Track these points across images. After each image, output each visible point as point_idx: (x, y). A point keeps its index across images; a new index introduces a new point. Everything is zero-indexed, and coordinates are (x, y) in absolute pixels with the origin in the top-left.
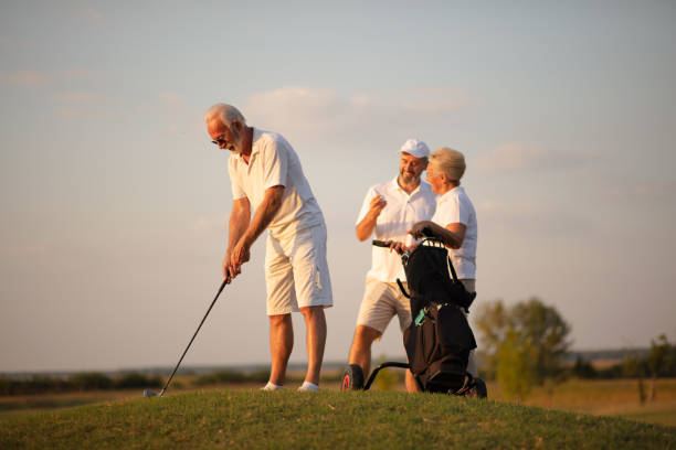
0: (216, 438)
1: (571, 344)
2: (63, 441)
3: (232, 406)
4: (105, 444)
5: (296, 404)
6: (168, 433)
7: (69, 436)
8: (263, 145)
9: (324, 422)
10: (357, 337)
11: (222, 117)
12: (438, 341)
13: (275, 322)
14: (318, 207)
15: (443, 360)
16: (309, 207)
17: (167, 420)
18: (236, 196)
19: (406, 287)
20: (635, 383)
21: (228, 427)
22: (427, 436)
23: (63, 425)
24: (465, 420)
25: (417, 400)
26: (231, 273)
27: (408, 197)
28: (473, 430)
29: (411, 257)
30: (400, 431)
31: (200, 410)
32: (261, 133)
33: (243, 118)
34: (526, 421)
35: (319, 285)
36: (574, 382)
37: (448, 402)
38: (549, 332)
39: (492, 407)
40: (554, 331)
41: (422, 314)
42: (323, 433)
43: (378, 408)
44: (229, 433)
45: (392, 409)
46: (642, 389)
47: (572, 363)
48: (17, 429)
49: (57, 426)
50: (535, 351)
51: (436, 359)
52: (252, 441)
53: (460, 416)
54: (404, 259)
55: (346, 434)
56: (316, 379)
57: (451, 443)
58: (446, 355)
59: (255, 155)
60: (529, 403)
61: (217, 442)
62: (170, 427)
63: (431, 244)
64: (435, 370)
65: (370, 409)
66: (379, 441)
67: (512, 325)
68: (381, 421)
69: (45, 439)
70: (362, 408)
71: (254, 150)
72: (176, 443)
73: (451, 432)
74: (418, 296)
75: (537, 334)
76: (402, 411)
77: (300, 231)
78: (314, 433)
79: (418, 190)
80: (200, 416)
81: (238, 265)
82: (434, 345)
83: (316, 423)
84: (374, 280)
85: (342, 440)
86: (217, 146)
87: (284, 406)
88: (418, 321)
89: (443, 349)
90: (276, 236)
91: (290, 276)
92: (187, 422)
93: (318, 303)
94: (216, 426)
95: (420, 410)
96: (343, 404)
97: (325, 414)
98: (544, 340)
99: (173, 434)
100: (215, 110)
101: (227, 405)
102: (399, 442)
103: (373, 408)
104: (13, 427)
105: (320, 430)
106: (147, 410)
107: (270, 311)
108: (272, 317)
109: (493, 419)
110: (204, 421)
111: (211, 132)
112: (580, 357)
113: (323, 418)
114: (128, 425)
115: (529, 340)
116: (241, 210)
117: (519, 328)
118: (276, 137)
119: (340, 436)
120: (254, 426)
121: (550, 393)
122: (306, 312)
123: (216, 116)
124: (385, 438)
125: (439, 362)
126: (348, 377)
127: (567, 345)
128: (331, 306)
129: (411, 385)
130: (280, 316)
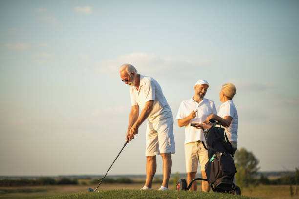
1: (259, 168)
8: (145, 82)
11: (127, 70)
12: (221, 169)
13: (149, 159)
14: (169, 109)
15: (223, 177)
16: (166, 108)
18: (133, 104)
19: (206, 144)
20: (288, 187)
26: (130, 138)
27: (198, 105)
29: (208, 131)
32: (143, 77)
33: (136, 70)
35: (169, 144)
38: (249, 163)
40: (252, 163)
41: (213, 158)
46: (291, 189)
47: (259, 177)
50: (244, 171)
51: (219, 177)
54: (205, 132)
56: (166, 185)
58: (224, 175)
59: (141, 87)
64: (219, 182)
71: (141, 84)
74: (211, 149)
75: (244, 164)
77: (161, 120)
79: (202, 101)
81: (133, 135)
82: (219, 171)
86: (124, 83)
88: (211, 161)
89: (223, 173)
90: (151, 122)
91: (157, 139)
93: (168, 151)
98: (247, 167)
100: (124, 67)
107: (147, 155)
108: (148, 157)
111: (122, 76)
112: (262, 174)
116: (135, 110)
118: (150, 79)
121: (251, 191)
122: (163, 155)
123: (124, 69)
125: (221, 179)
126: (179, 184)
127: (257, 169)
128: (174, 153)
129: (205, 187)
130: (151, 156)
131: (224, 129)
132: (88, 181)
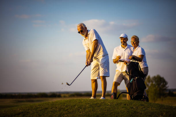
0: (80, 111)
1: (168, 87)
2: (40, 112)
3: (83, 103)
4: (51, 112)
5: (100, 103)
6: (67, 110)
7: (41, 110)
9: (108, 108)
10: (114, 85)
13: (93, 81)
17: (67, 107)
21: (83, 109)
22: (135, 112)
23: (39, 107)
24: (144, 108)
25: (131, 102)
27: (124, 49)
28: (147, 110)
30: (128, 110)
31: (75, 104)
34: (160, 108)
36: (168, 97)
37: (140, 103)
38: (162, 84)
39: (151, 104)
41: (132, 80)
42: (108, 111)
43: (121, 104)
44: (83, 110)
45: (125, 105)
47: (168, 92)
48: (27, 108)
49: (38, 108)
50: (158, 89)
51: (135, 91)
52: (89, 112)
53: (143, 107)
54: (128, 65)
55: (114, 111)
56: (104, 96)
57: (141, 114)
60: (157, 102)
61: (80, 112)
62: (67, 108)
63: (135, 61)
64: (135, 94)
65: (119, 104)
66: (123, 113)
67: (152, 82)
68: (122, 108)
69: (35, 111)
70: (117, 104)
72: (69, 112)
73: (141, 111)
74: (131, 75)
75: (159, 85)
76: (128, 105)
78: (105, 111)
79: (127, 47)
80: (75, 106)
82: (135, 88)
83: (105, 108)
84: (118, 70)
85: (113, 112)
87: (97, 103)
88: (131, 82)
89: (138, 89)
92: (72, 107)
93: (105, 75)
94: (79, 108)
95: (132, 105)
96: (112, 103)
97: (108, 105)
98: (161, 86)
99: (68, 110)
101: (82, 103)
102: (128, 113)
103: (120, 104)
104: (26, 108)
105: (107, 110)
106: (61, 104)
108: (92, 80)
109: (152, 107)
110: (76, 107)
112: (170, 90)
113: (107, 107)
114: (56, 107)
115: (157, 86)
117: (154, 83)
119: (112, 111)
120: (89, 108)
121: (162, 100)
124: (124, 112)
125: (137, 92)
126: (112, 96)
127: (167, 87)
128: (109, 77)
129: (129, 98)
130: (94, 80)
131: (138, 63)
132: (67, 95)
